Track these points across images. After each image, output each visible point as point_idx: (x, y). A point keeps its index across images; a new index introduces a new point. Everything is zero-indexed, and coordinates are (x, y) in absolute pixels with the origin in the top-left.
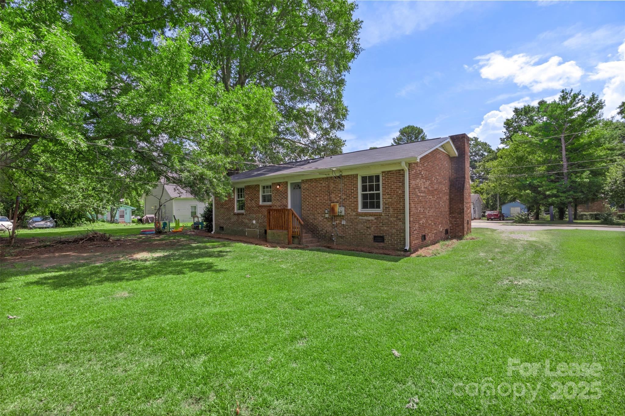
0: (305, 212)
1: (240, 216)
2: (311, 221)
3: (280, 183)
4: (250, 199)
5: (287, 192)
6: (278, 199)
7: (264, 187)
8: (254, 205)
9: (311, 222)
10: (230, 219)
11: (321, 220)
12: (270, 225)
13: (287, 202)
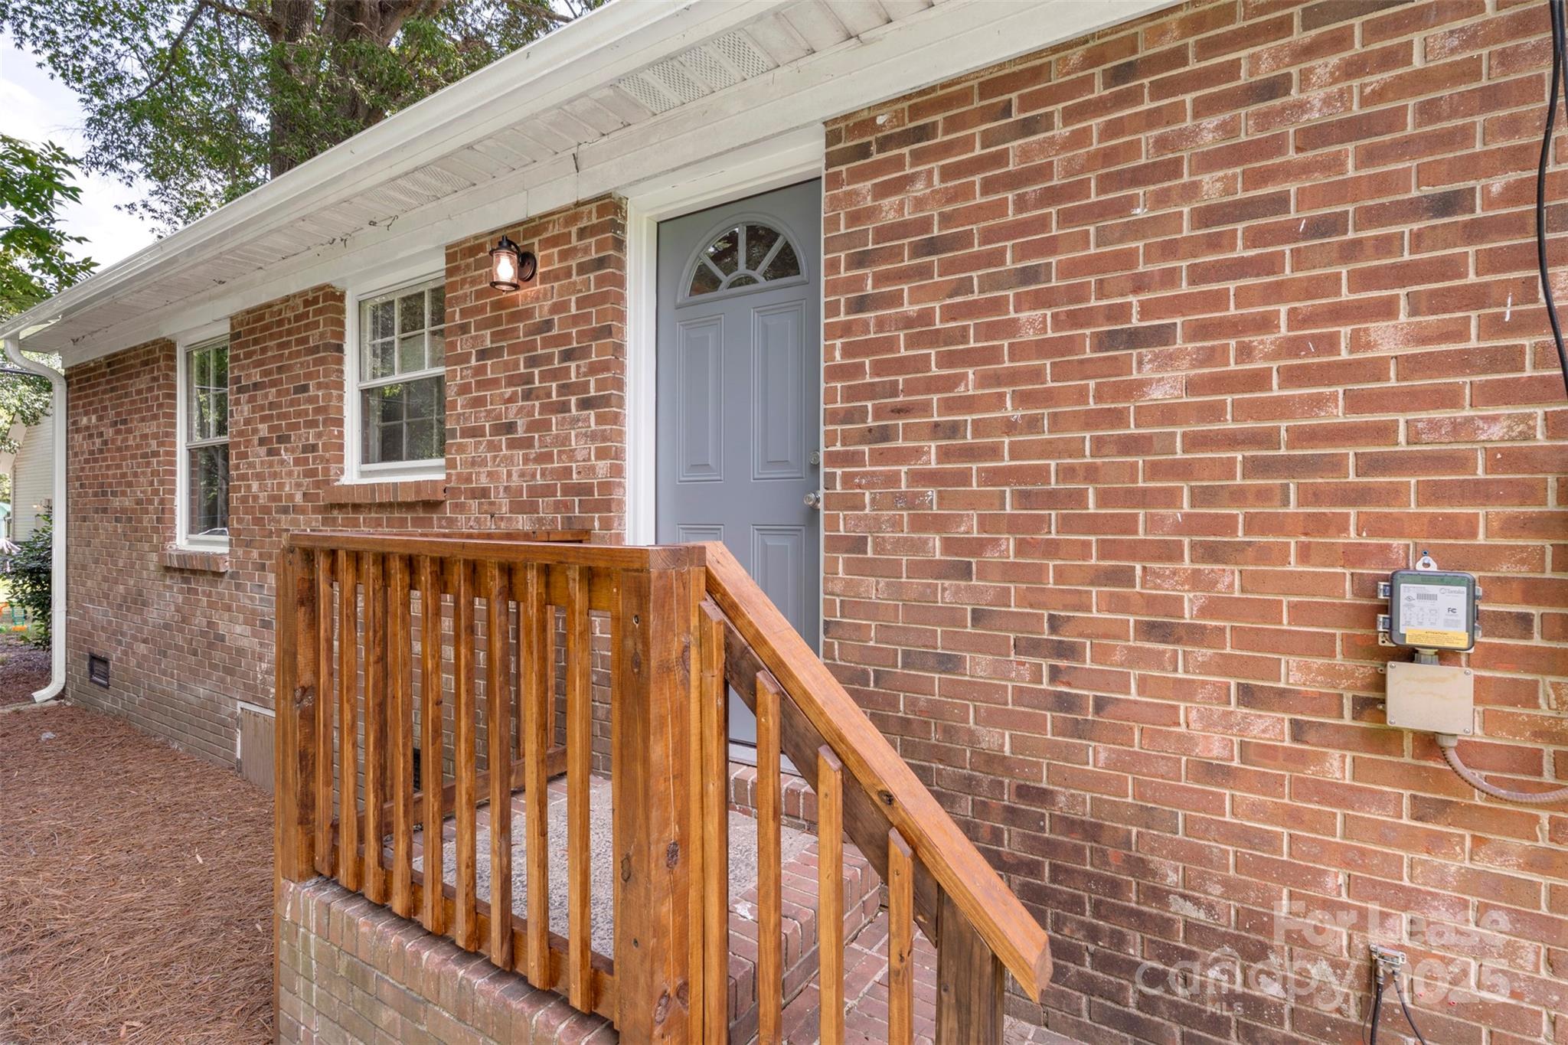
0: (873, 588)
1: (201, 586)
2: (1001, 741)
3: (534, 226)
4: (263, 429)
5: (609, 332)
6: (510, 413)
7: (381, 317)
8: (293, 488)
9: (992, 761)
10: (137, 601)
11: (1215, 747)
12: (307, 803)
13: (612, 453)
